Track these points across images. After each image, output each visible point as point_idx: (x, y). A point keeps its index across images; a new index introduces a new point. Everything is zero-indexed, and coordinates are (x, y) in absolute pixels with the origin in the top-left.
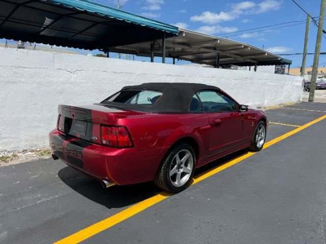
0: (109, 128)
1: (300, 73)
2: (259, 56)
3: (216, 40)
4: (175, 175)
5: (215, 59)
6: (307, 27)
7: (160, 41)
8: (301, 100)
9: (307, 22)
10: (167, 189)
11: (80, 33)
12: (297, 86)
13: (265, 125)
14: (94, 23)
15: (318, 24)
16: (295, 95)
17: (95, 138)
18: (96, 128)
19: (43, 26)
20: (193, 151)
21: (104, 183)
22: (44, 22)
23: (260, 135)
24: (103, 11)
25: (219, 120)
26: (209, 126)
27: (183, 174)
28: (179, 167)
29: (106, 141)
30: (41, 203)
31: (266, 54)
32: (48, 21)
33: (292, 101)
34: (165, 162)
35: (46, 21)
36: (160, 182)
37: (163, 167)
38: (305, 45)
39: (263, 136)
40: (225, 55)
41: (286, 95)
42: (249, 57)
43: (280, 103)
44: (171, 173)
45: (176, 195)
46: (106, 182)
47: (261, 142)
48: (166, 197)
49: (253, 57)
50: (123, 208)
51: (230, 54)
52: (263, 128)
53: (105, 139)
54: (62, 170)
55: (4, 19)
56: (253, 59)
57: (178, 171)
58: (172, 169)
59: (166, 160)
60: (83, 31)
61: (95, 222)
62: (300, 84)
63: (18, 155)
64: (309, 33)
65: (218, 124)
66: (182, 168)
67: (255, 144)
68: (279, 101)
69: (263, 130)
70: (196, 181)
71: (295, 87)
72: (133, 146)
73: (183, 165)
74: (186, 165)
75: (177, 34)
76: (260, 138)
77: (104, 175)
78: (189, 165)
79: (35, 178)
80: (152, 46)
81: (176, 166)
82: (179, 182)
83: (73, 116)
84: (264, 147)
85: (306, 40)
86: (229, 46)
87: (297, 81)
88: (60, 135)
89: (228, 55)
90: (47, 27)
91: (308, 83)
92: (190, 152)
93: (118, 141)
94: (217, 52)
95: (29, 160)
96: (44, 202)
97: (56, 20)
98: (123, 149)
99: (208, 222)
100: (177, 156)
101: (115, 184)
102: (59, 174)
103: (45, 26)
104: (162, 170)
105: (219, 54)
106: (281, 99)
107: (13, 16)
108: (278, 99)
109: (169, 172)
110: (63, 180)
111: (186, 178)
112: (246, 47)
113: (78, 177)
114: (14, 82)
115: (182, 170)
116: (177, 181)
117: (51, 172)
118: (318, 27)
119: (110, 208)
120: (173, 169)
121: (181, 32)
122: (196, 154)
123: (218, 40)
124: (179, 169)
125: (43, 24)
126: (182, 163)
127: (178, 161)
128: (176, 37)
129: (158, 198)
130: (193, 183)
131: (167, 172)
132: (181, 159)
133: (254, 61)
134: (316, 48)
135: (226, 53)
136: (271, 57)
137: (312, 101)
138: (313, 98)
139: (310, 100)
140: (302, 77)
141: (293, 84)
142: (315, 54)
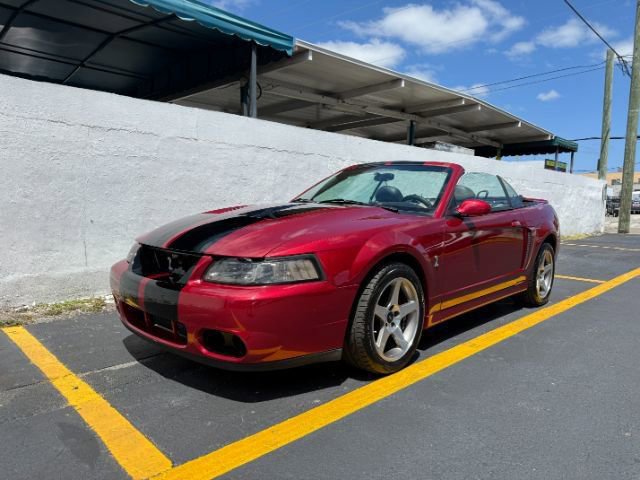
1: (597, 172)
3: (396, 80)
8: (602, 230)
9: (608, 67)
12: (591, 199)
15: (630, 70)
16: (588, 217)
31: (520, 125)
33: (583, 231)
38: (606, 113)
40: (429, 125)
41: (568, 217)
42: (482, 133)
49: (492, 134)
51: (439, 124)
56: (493, 139)
71: (586, 202)
75: (289, 53)
85: (606, 103)
87: (591, 188)
89: (434, 126)
91: (614, 200)
94: (408, 118)
105: (412, 122)
112: (471, 104)
118: (631, 76)
121: (303, 51)
123: (399, 80)
133: (495, 144)
134: (630, 120)
135: (430, 122)
136: (530, 133)
137: (626, 232)
138: (628, 225)
139: (623, 231)
140: (601, 180)
141: (584, 195)
142: (628, 139)
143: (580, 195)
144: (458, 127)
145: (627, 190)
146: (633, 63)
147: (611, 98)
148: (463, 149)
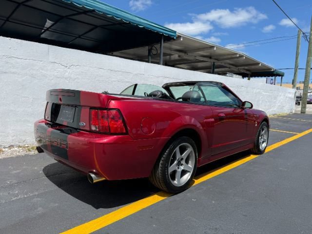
0: (99, 112)
1: (292, 86)
2: (253, 67)
3: (212, 47)
4: (174, 172)
5: (211, 68)
6: (298, 41)
7: (158, 46)
8: (294, 112)
9: (298, 37)
10: (165, 189)
11: (79, 37)
12: (290, 98)
13: (268, 126)
14: (93, 27)
15: (308, 39)
16: (288, 106)
17: (82, 124)
18: (85, 112)
19: (44, 28)
20: (195, 145)
21: (91, 177)
22: (45, 24)
23: (262, 137)
24: (102, 9)
25: (222, 115)
26: (213, 120)
27: (184, 172)
28: (179, 164)
29: (96, 127)
30: (17, 200)
31: (260, 65)
32: (49, 23)
33: (286, 112)
34: (164, 156)
35: (47, 24)
36: (157, 179)
37: (161, 162)
38: (297, 58)
39: (265, 138)
40: (220, 64)
41: (279, 106)
42: (243, 67)
43: (274, 113)
44: (171, 169)
45: (175, 196)
46: (93, 176)
47: (264, 145)
48: (163, 198)
49: (246, 68)
50: (112, 209)
51: (225, 63)
52: (266, 129)
53: (95, 125)
54: (48, 166)
55: (5, 19)
56: (247, 70)
57: (178, 168)
58: (171, 164)
59: (166, 154)
60: (82, 35)
61: (78, 224)
62: (292, 96)
63: (4, 150)
64: (300, 47)
65: (221, 119)
66: (182, 165)
67: (258, 146)
68: (273, 111)
69: (266, 131)
70: (197, 182)
71: (287, 99)
72: (127, 133)
73: (183, 162)
74: (187, 162)
75: (175, 38)
76: (262, 140)
77: (91, 166)
78: (190, 162)
79: (15, 173)
80: (150, 51)
81: (176, 162)
82: (179, 181)
83: (60, 100)
84: (266, 151)
85: (297, 54)
86: (224, 55)
87: (289, 93)
88: (47, 124)
89: (223, 64)
90: (48, 29)
92: (192, 146)
93: (109, 127)
94: (212, 61)
95: (14, 155)
96: (20, 199)
97: (56, 22)
98: (115, 136)
99: (216, 229)
100: (177, 149)
101: (104, 179)
102: (44, 170)
103: (46, 29)
104: (160, 165)
105: (214, 63)
106: (275, 109)
107: (14, 15)
108: (272, 109)
109: (167, 168)
110: (47, 177)
111: (187, 177)
112: (241, 56)
113: (65, 174)
114: (6, 73)
115: (182, 168)
116: (176, 179)
117: (36, 168)
118: (309, 42)
119: (97, 208)
120: (173, 165)
121: (179, 37)
122: (198, 149)
123: (214, 47)
124: (179, 166)
125: (44, 27)
126: (182, 159)
127: (178, 156)
128: (174, 42)
129: (154, 199)
130: (194, 185)
131: (165, 168)
132: (181, 154)
133: (248, 72)
134: (308, 62)
135: (221, 63)
136: (264, 68)
137: (304, 113)
138: (305, 110)
139: (303, 112)
140: (294, 89)
141: (286, 95)
142: (306, 69)
143: (285, 96)
144: (232, 65)
145: (305, 94)
146: (310, 36)
147: (299, 51)
148: (237, 76)
